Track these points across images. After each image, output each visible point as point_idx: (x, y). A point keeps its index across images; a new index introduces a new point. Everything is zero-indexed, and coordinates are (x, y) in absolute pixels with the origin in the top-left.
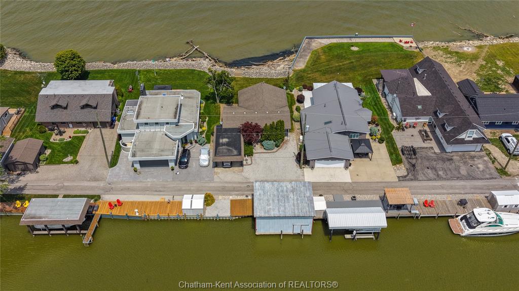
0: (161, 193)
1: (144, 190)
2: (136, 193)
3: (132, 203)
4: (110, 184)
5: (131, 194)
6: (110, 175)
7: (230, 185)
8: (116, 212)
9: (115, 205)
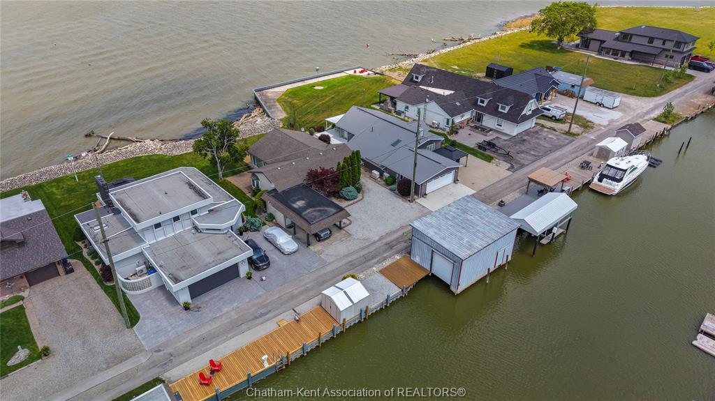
0: (268, 316)
2: (225, 338)
6: (143, 339)
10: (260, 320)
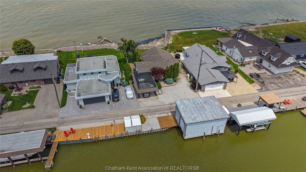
0: (104, 120)
1: (91, 119)
2: (84, 122)
3: (83, 129)
4: (62, 119)
5: (80, 124)
6: (61, 113)
7: (152, 108)
8: (71, 138)
9: (70, 133)
10: (100, 120)
